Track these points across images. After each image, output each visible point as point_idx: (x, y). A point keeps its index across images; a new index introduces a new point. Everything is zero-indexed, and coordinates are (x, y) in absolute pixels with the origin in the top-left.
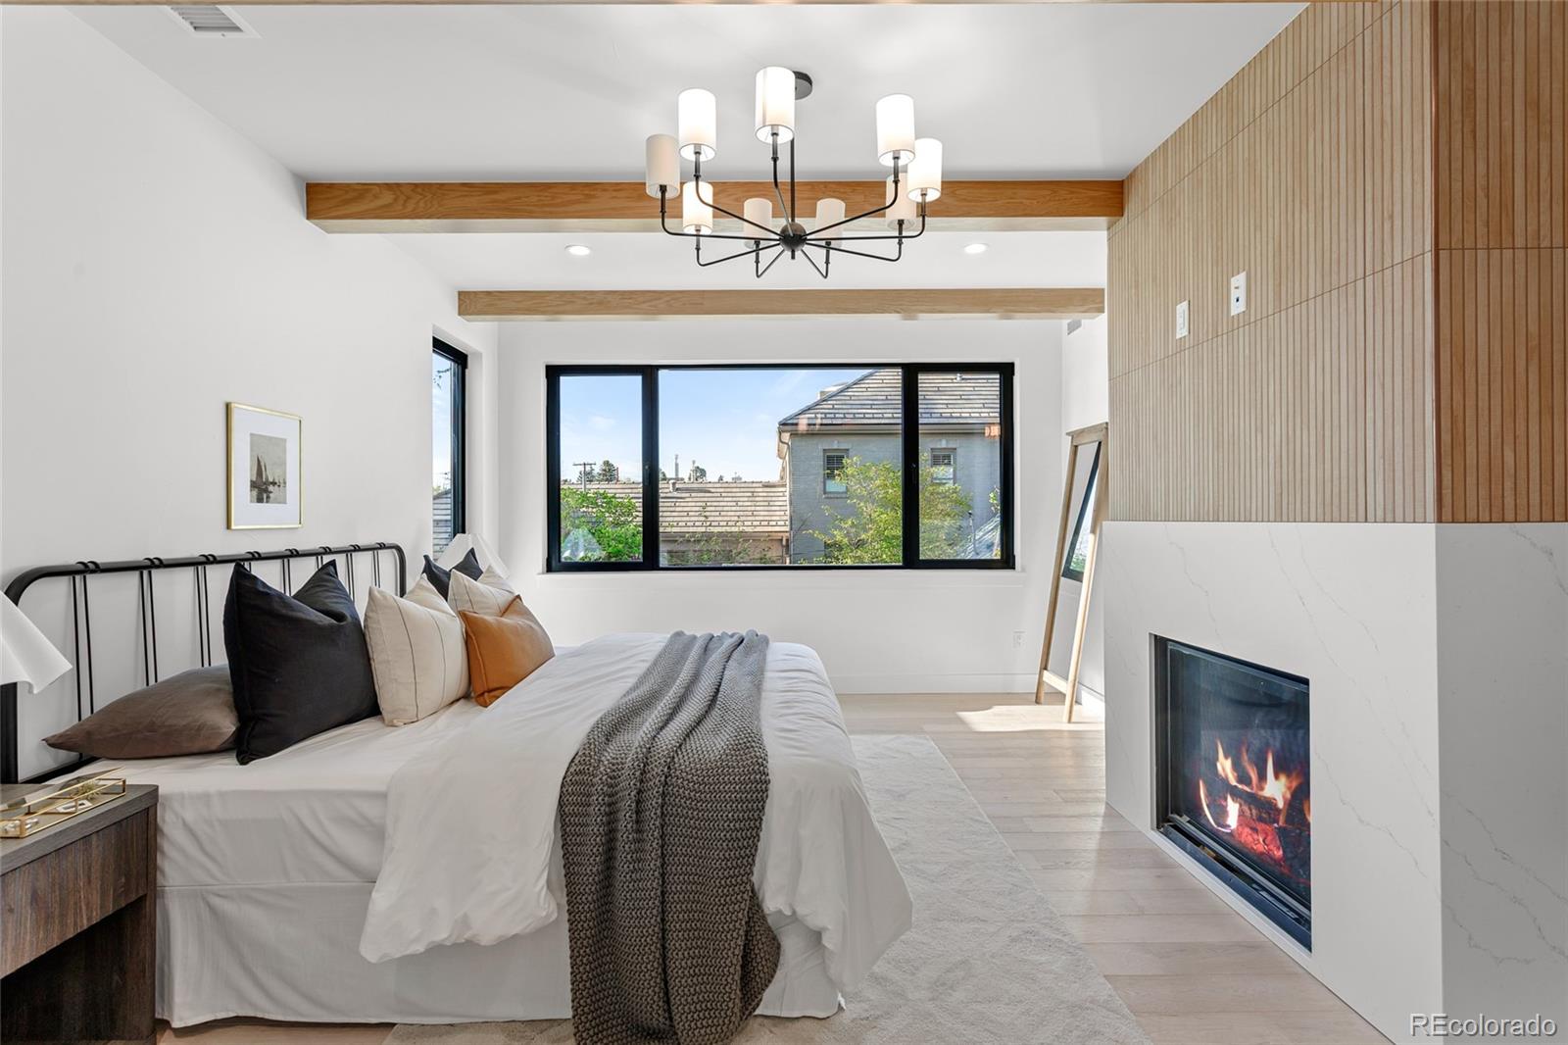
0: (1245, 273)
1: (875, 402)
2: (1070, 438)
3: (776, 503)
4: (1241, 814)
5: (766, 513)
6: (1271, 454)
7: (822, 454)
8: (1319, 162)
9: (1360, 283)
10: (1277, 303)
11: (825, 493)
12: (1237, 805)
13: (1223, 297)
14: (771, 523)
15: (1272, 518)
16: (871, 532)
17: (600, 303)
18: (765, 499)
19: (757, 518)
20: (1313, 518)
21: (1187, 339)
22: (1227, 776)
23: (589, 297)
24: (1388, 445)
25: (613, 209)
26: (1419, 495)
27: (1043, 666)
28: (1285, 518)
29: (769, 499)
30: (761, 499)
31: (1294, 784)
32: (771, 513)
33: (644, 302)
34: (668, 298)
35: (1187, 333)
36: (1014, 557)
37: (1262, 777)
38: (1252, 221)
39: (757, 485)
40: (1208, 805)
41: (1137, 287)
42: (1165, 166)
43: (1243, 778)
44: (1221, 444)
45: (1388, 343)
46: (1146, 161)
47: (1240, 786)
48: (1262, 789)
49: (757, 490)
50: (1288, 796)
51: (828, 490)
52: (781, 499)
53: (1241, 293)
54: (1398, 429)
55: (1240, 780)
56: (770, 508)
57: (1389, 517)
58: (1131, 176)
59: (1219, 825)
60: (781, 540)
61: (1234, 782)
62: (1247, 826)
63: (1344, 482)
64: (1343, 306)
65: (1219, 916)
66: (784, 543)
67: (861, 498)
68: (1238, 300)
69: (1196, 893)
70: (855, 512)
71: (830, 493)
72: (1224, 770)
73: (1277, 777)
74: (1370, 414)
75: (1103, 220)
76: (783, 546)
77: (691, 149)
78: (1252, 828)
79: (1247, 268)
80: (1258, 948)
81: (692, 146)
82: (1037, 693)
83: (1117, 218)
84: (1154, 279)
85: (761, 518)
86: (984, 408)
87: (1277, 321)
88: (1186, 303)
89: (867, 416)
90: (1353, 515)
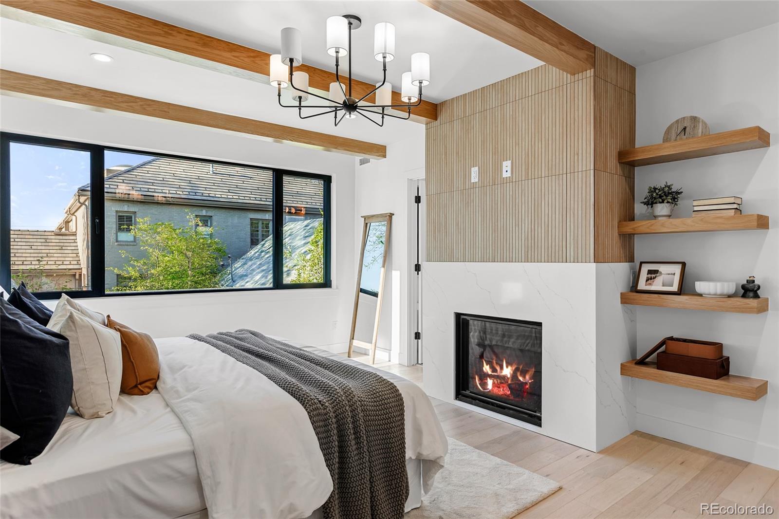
0: (510, 161)
1: (156, 182)
2: (363, 219)
3: (69, 248)
4: (494, 383)
5: (60, 255)
6: (523, 236)
7: (115, 214)
8: (547, 126)
9: (565, 176)
10: (527, 176)
11: (117, 241)
12: (492, 381)
13: (499, 169)
14: (65, 263)
15: (523, 260)
16: (160, 269)
17: (84, 95)
18: (58, 244)
19: (51, 259)
20: (543, 260)
21: (477, 183)
22: (487, 372)
23: (74, 89)
24: (576, 235)
25: (187, 47)
26: (588, 253)
27: (352, 337)
28: (529, 260)
29: (62, 244)
30: (55, 244)
31: (514, 368)
32: (64, 255)
33: (122, 102)
34: (141, 103)
35: (477, 181)
36: (331, 281)
37: (502, 368)
38: (514, 141)
39: (50, 234)
40: (479, 384)
41: (446, 155)
42: (465, 105)
43: (494, 370)
44: (496, 230)
45: (576, 199)
46: (453, 99)
47: (493, 374)
48: (502, 372)
49: (49, 237)
50: (512, 372)
51: (119, 239)
52: (72, 244)
53: (509, 169)
54: (580, 230)
55: (493, 372)
56: (62, 251)
57: (576, 261)
58: (443, 103)
59: (484, 389)
60: (75, 275)
61: (490, 373)
62: (496, 387)
63: (557, 248)
64: (557, 182)
65: (499, 425)
66: (77, 277)
67: (151, 246)
68: (507, 171)
69: (484, 420)
70: (144, 255)
71: (121, 241)
72: (486, 369)
73: (507, 367)
74: (568, 224)
75: (424, 119)
76: (76, 280)
77: (334, 50)
78: (498, 387)
79: (511, 159)
80: (518, 432)
81: (335, 48)
82: (349, 352)
83: (433, 120)
84: (457, 153)
85: (56, 259)
86: (229, 192)
87: (526, 184)
88: (477, 167)
89: (150, 190)
90: (561, 260)
